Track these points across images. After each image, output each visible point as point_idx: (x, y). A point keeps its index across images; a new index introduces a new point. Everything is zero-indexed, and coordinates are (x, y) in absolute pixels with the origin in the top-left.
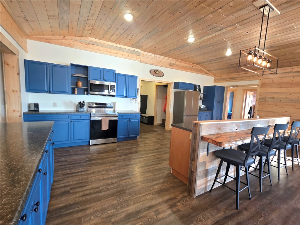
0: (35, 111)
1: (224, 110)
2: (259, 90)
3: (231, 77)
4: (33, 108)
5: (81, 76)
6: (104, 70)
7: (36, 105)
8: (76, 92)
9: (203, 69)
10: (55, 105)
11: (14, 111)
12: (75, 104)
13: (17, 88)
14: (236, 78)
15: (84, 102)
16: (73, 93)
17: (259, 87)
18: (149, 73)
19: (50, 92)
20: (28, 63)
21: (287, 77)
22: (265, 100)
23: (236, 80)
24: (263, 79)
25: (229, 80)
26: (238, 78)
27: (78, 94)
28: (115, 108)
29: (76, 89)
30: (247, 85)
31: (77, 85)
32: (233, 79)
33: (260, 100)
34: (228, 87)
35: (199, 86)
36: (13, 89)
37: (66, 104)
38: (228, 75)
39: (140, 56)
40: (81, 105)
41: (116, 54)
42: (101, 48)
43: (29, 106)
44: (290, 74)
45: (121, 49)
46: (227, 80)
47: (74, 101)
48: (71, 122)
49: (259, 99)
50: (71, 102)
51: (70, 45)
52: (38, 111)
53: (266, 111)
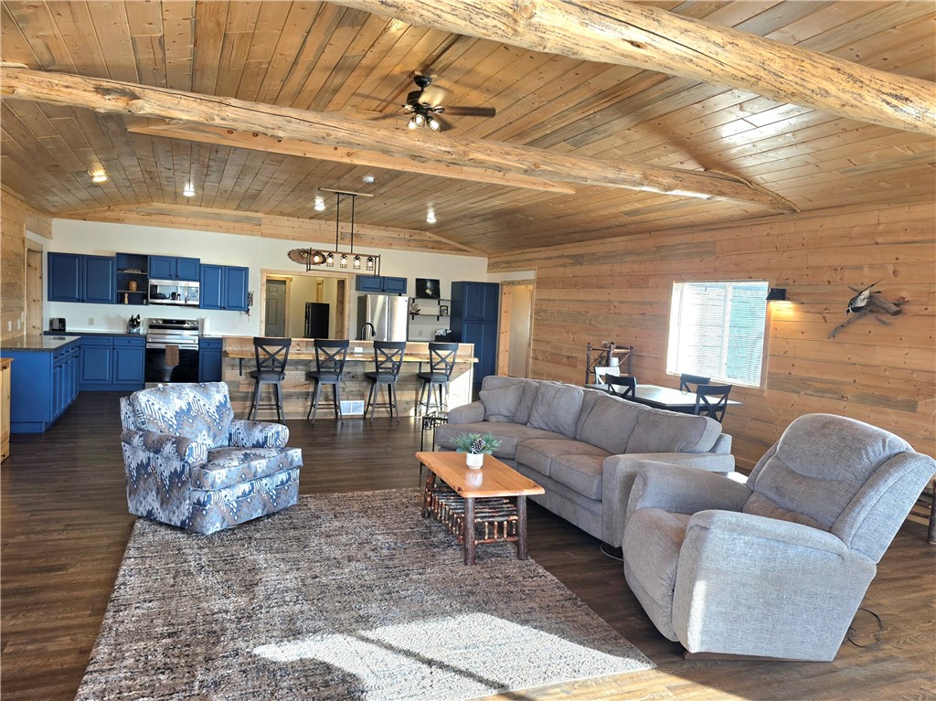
0: (60, 330)
2: (535, 294)
3: (507, 259)
4: (56, 326)
5: (135, 272)
6: (177, 259)
7: (62, 321)
8: (126, 299)
9: (445, 240)
10: (91, 322)
11: (34, 327)
12: (125, 321)
13: (39, 297)
14: (512, 262)
15: (138, 317)
16: (121, 301)
17: (535, 286)
18: (287, 257)
19: (83, 301)
20: (53, 257)
23: (512, 267)
24: (539, 269)
26: (514, 264)
27: (130, 303)
28: (202, 331)
29: (126, 295)
31: (127, 287)
32: (509, 265)
35: (436, 283)
36: (34, 298)
37: (109, 320)
38: (504, 253)
39: (260, 225)
40: (134, 322)
41: (206, 228)
42: (176, 219)
43: (52, 322)
45: (218, 217)
46: (502, 266)
47: (123, 316)
48: (114, 349)
50: (119, 317)
51: (118, 220)
52: (64, 330)
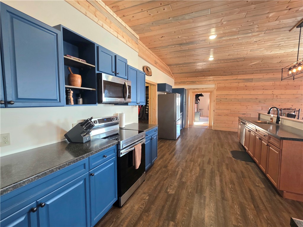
1: (187, 111)
2: (216, 93)
3: (191, 80)
9: (170, 71)
14: (196, 81)
17: (215, 90)
21: (234, 83)
22: (221, 100)
23: (196, 83)
24: (218, 84)
25: (189, 83)
26: (197, 82)
30: (206, 88)
32: (193, 83)
33: (217, 101)
34: (189, 89)
38: (189, 78)
44: (236, 81)
46: (187, 83)
49: (217, 99)
53: (222, 109)
